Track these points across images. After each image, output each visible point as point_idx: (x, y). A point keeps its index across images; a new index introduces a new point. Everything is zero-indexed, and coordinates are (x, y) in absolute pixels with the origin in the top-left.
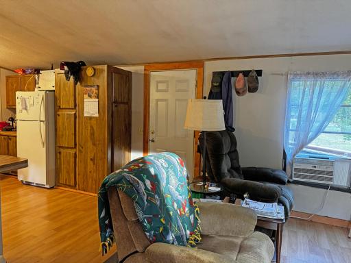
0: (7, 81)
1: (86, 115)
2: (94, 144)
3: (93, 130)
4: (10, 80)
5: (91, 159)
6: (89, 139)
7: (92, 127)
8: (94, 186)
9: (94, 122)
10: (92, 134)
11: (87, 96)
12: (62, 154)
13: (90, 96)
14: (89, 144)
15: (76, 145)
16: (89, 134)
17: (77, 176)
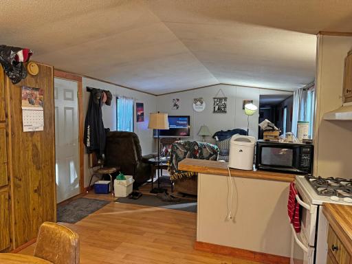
1: (25, 129)
2: (38, 169)
3: (37, 149)
5: (35, 191)
6: (31, 163)
7: (34, 146)
9: (37, 138)
10: (36, 155)
11: (27, 102)
13: (31, 103)
14: (32, 170)
16: (30, 157)
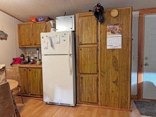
0: (19, 28)
1: (108, 48)
2: (117, 70)
3: (116, 59)
4: (22, 27)
5: (114, 82)
7: (114, 57)
8: (117, 102)
9: (116, 54)
10: (115, 62)
11: (110, 32)
12: (84, 79)
14: (112, 70)
15: (98, 71)
16: (111, 63)
17: (99, 95)
